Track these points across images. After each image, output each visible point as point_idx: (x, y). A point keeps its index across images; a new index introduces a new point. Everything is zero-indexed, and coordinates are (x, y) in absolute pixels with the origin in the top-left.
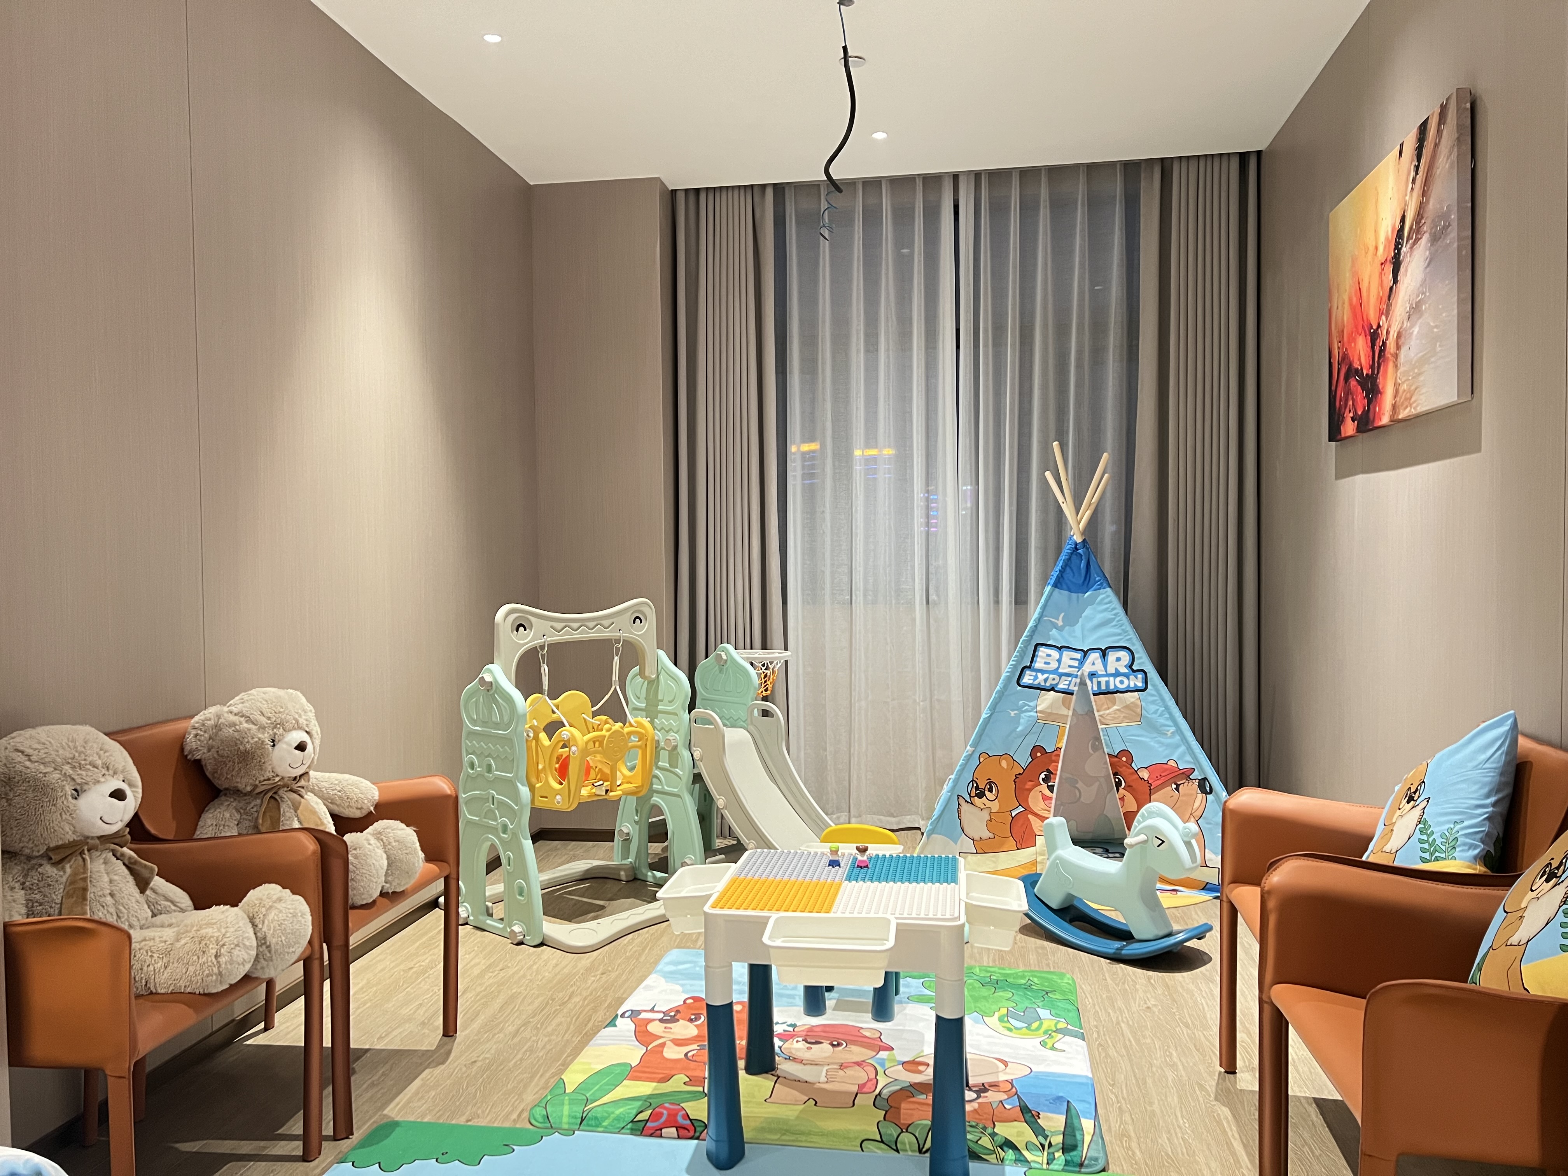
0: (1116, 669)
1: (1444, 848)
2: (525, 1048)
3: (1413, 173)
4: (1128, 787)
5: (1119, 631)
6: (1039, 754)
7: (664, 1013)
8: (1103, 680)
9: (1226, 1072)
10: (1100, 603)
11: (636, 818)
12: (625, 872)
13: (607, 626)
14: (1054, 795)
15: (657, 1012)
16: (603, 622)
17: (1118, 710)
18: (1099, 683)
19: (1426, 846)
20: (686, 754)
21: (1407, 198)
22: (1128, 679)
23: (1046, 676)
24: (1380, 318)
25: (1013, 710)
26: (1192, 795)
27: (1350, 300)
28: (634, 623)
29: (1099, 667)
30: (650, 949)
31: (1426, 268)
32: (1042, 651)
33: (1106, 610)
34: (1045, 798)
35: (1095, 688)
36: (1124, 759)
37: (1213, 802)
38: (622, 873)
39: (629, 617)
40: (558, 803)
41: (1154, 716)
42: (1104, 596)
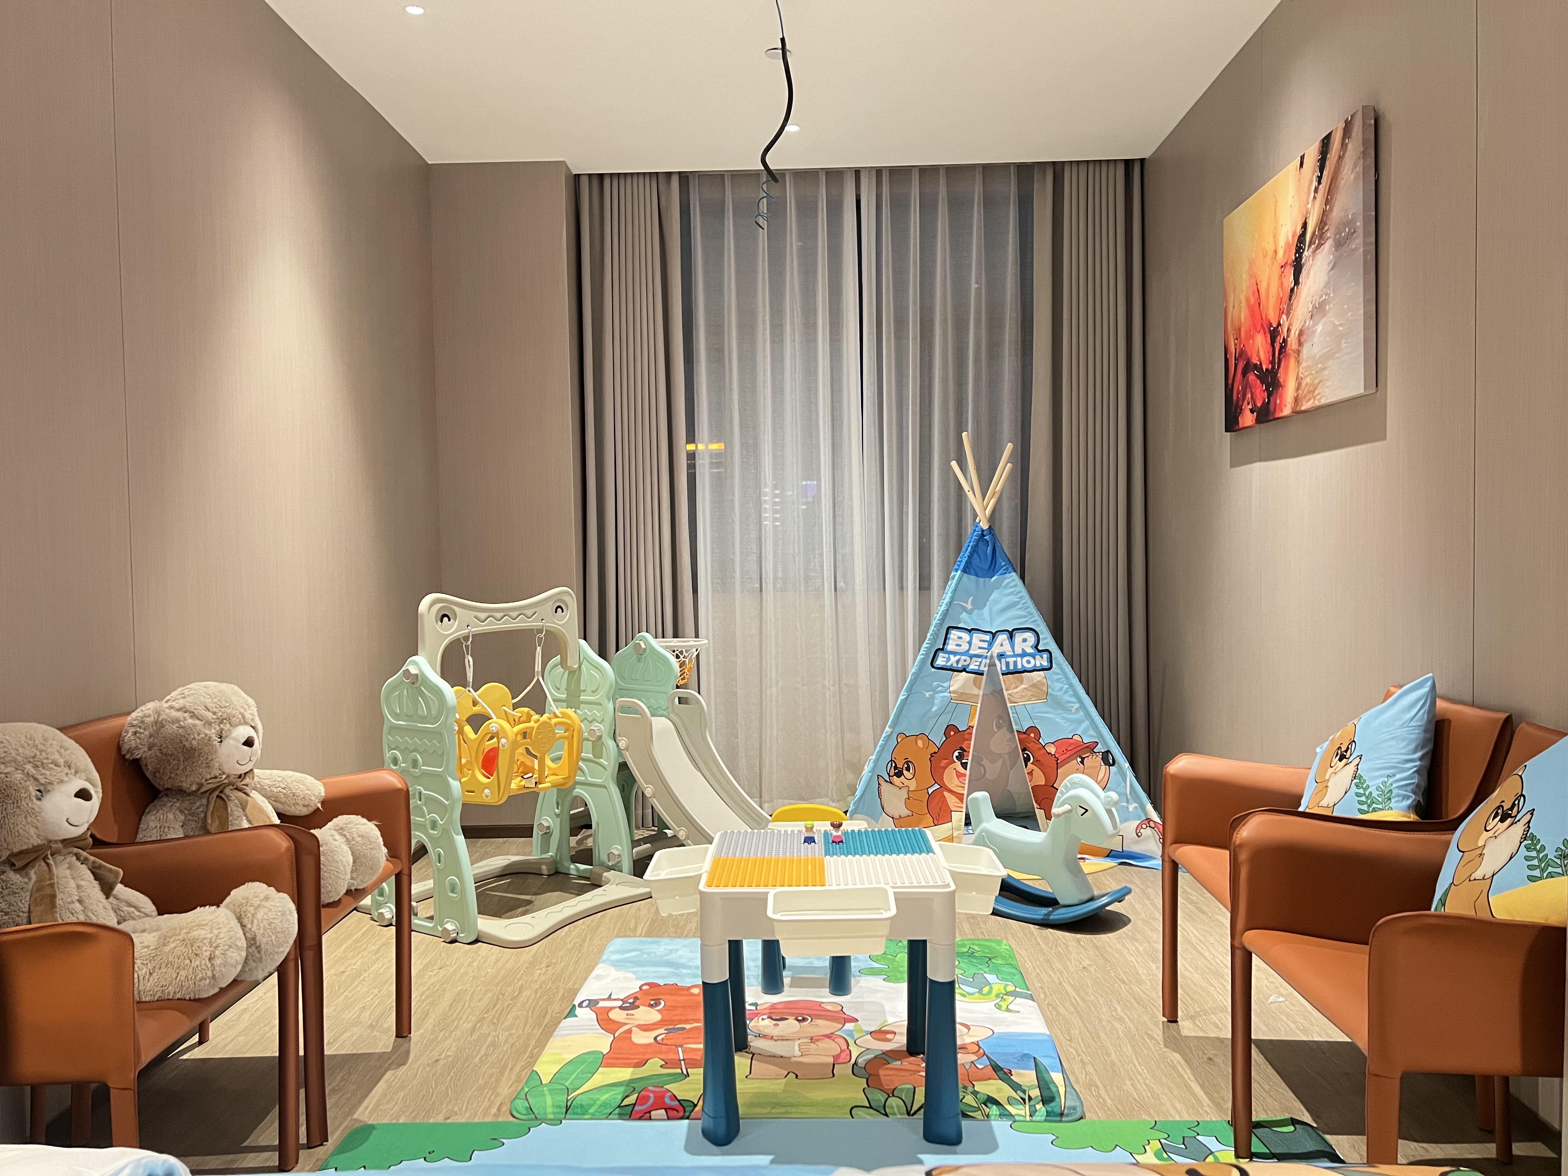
0: (1023, 650)
1: (1380, 799)
2: (487, 1044)
3: (1315, 183)
4: (1037, 762)
5: (1024, 613)
6: (952, 733)
7: (622, 1000)
8: (1011, 660)
9: (1169, 1021)
10: (1006, 587)
11: (557, 811)
12: (547, 866)
13: (529, 615)
14: (968, 772)
15: (615, 1000)
16: (526, 612)
17: (1025, 688)
18: (1007, 664)
19: (1363, 799)
20: (611, 743)
21: (1309, 206)
22: (1035, 659)
23: (958, 657)
24: (1280, 317)
25: (927, 692)
26: (1096, 767)
27: (1248, 300)
28: (556, 612)
29: (1007, 648)
30: (590, 939)
31: (1330, 271)
32: (954, 634)
33: (1011, 594)
34: (960, 775)
35: (1004, 668)
36: (1032, 735)
37: (1115, 773)
38: (544, 867)
39: (551, 606)
40: (487, 796)
41: (1059, 693)
42: (1009, 580)
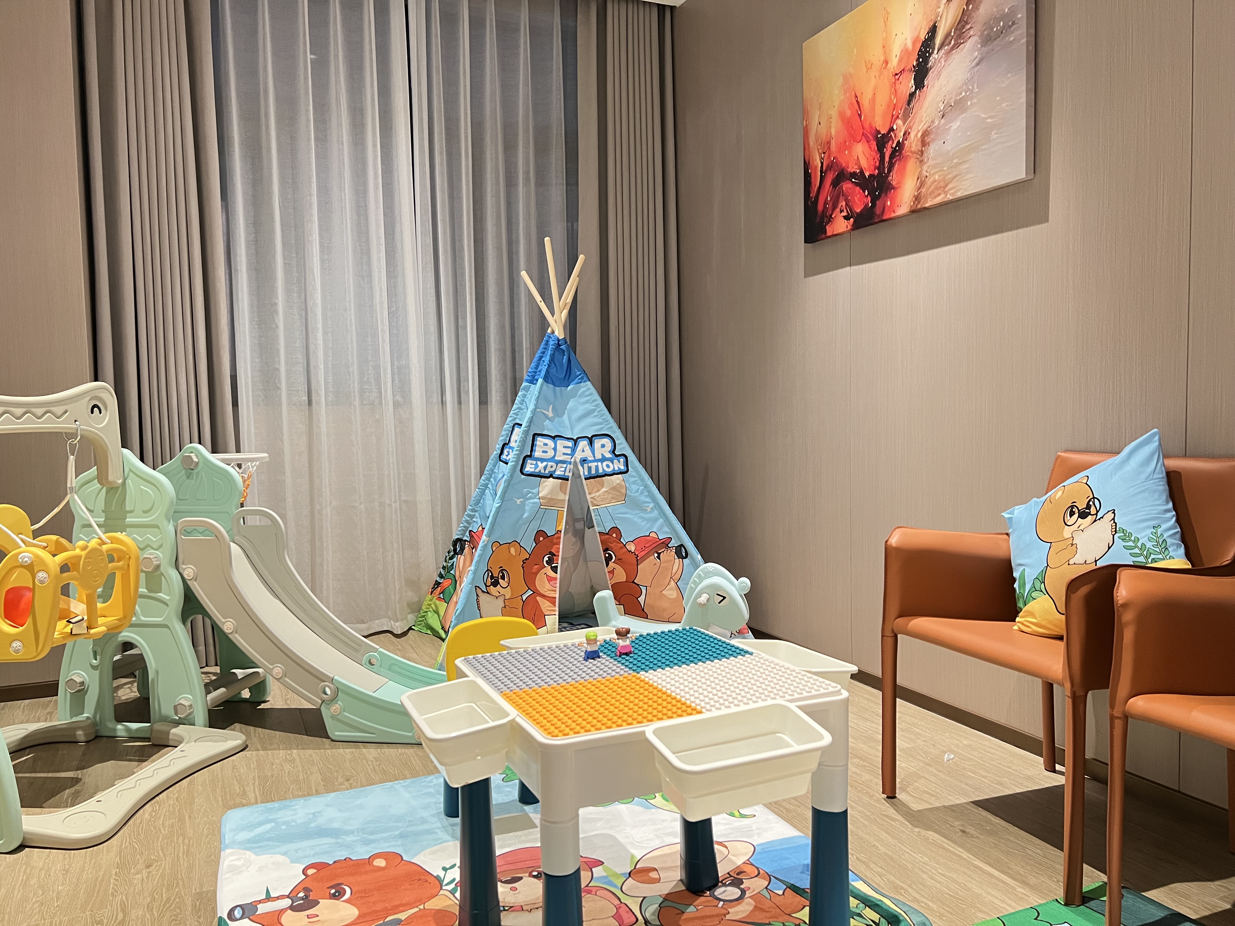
0: (602, 454)
4: (619, 561)
5: (600, 420)
6: (541, 539)
7: (288, 897)
8: (593, 465)
10: (580, 396)
11: (94, 661)
12: (83, 730)
13: (59, 414)
16: (53, 409)
17: (606, 491)
18: (590, 468)
19: (1137, 551)
21: (940, 10)
22: (613, 463)
23: (545, 463)
24: (892, 123)
25: (518, 499)
26: (671, 561)
28: (92, 412)
29: (588, 454)
31: (973, 67)
33: (587, 402)
34: (550, 579)
35: (586, 473)
36: (614, 535)
38: (80, 733)
39: (85, 405)
40: (17, 651)
41: (637, 494)
42: (584, 389)
